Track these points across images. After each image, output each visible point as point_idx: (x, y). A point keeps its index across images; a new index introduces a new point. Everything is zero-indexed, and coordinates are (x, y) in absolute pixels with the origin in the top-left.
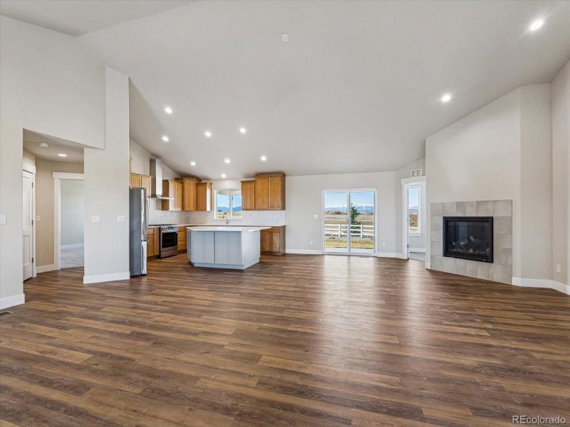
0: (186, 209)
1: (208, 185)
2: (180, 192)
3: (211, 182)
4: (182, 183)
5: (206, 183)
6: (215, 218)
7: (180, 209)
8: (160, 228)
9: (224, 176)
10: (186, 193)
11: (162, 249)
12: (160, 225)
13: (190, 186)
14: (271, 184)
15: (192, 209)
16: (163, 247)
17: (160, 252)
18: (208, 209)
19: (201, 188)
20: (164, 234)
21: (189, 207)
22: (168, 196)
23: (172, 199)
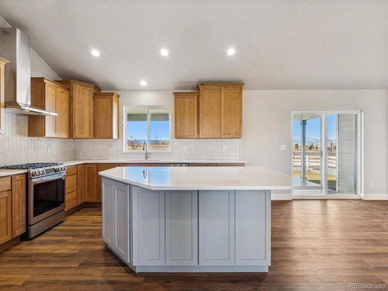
0: (77, 134)
1: (114, 98)
2: (65, 105)
3: (119, 93)
4: (69, 90)
5: (112, 94)
6: (124, 151)
7: (65, 135)
8: (27, 174)
9: (143, 83)
10: (76, 107)
11: (33, 220)
12: (28, 166)
13: (83, 97)
14: (225, 99)
15: (86, 135)
16: (35, 215)
17: (28, 226)
18: (115, 136)
19: (102, 101)
20: (37, 186)
21: (82, 132)
22: (44, 108)
23: (51, 114)
